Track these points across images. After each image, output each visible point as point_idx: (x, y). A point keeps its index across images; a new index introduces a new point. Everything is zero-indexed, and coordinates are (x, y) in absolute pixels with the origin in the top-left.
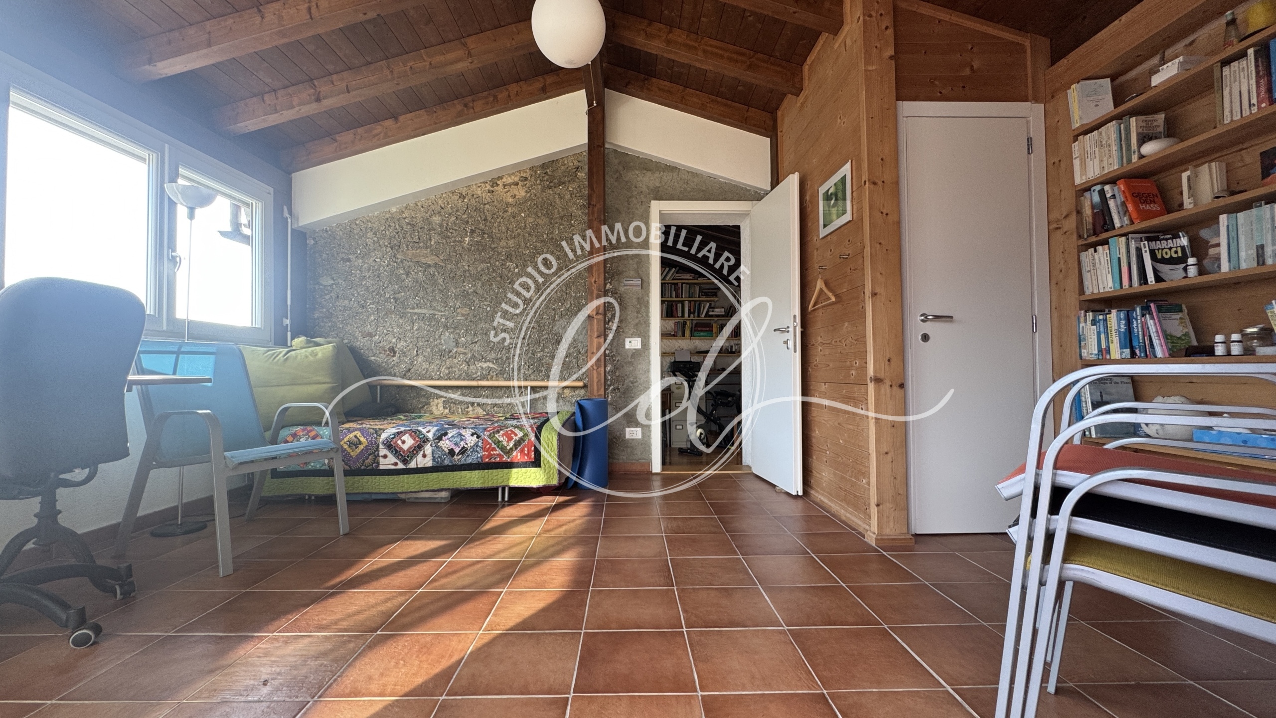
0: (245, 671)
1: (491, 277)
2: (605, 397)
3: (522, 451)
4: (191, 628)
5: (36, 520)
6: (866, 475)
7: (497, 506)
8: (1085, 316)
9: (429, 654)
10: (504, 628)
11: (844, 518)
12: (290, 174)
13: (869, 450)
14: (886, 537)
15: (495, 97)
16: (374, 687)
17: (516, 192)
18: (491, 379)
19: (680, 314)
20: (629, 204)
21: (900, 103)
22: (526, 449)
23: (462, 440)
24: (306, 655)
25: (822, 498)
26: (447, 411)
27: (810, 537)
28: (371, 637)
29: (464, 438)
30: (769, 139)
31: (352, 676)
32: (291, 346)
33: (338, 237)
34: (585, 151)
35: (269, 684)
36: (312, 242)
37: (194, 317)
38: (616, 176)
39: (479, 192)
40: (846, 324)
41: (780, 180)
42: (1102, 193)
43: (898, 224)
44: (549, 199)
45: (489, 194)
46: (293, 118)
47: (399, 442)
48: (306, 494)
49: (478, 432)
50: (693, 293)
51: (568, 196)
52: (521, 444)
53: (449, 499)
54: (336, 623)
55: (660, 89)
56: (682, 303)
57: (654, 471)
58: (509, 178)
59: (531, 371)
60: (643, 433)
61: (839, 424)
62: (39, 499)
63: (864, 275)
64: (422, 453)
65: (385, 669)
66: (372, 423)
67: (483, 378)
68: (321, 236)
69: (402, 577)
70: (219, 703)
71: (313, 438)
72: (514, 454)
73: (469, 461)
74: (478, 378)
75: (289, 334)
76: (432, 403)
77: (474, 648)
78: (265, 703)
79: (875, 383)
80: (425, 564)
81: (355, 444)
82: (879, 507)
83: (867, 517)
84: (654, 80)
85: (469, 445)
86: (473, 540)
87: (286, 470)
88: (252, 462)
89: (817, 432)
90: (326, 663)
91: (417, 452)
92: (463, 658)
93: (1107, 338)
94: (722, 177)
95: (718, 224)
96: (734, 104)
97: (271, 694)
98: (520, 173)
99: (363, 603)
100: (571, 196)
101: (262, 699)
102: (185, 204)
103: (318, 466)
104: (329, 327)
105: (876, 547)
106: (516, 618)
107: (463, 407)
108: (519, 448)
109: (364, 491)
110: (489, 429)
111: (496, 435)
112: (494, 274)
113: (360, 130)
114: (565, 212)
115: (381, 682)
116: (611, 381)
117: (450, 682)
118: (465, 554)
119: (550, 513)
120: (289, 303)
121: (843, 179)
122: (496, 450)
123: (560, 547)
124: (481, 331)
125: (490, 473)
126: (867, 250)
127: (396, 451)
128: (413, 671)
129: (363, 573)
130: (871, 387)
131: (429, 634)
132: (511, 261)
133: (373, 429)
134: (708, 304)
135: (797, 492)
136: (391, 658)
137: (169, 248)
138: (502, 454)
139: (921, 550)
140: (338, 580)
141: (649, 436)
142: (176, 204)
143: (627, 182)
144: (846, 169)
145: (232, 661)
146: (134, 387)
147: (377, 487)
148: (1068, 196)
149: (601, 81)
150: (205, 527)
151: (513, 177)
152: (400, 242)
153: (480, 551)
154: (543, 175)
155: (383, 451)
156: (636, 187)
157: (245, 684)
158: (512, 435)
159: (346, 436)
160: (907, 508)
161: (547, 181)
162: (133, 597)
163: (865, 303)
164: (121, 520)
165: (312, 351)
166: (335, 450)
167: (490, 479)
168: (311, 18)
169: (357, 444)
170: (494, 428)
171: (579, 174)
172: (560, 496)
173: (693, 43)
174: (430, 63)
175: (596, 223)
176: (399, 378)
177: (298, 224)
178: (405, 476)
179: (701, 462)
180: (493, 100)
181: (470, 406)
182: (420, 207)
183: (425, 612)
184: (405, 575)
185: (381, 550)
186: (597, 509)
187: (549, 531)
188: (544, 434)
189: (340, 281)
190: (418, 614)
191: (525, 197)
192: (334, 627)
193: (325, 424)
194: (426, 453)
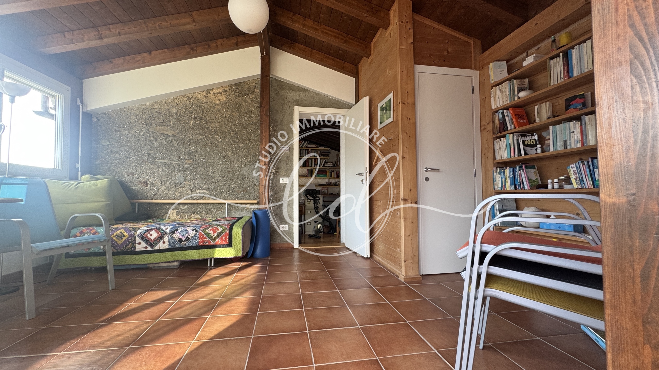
1: (205, 143)
3: (222, 239)
4: (3, 354)
6: (399, 246)
7: (207, 269)
8: (496, 170)
9: (161, 357)
10: (207, 338)
11: (389, 268)
12: (82, 80)
13: (401, 234)
14: (409, 277)
15: (209, 46)
17: (221, 98)
18: (205, 199)
19: (310, 165)
20: (282, 107)
21: (416, 65)
22: (224, 237)
23: (186, 233)
24: (82, 364)
25: (379, 259)
26: (179, 217)
27: (373, 279)
28: (125, 349)
29: (188, 232)
30: (354, 79)
32: (81, 180)
33: (113, 118)
34: (259, 78)
36: (96, 120)
38: (275, 93)
39: (199, 97)
41: (359, 99)
42: (503, 113)
43: (415, 124)
44: (239, 103)
45: (205, 98)
46: (84, 47)
47: (148, 235)
48: (88, 267)
49: (196, 229)
51: (249, 102)
52: (221, 235)
53: (179, 266)
54: (104, 343)
55: (299, 49)
57: (295, 247)
58: (217, 90)
59: (228, 195)
60: (289, 227)
63: (399, 148)
64: (162, 241)
66: (132, 225)
67: (200, 198)
68: (102, 117)
69: (146, 313)
71: (94, 234)
72: (217, 240)
73: (191, 244)
74: (198, 199)
75: (79, 173)
76: (169, 213)
77: (189, 351)
79: (404, 202)
80: (162, 304)
81: (120, 237)
82: (405, 262)
83: (400, 267)
84: (297, 44)
85: (191, 236)
86: (192, 289)
87: (75, 253)
88: (53, 249)
90: (95, 368)
91: (159, 240)
92: (182, 357)
93: (505, 180)
94: (331, 96)
96: (337, 60)
98: (223, 88)
99: (121, 330)
100: (251, 102)
102: (8, 94)
103: (96, 250)
104: (106, 169)
105: (404, 282)
106: (215, 332)
107: (188, 215)
108: (220, 237)
109: (126, 264)
110: (203, 227)
111: (207, 230)
112: (207, 142)
113: (127, 58)
114: (248, 110)
118: (187, 297)
119: (237, 272)
120: (80, 155)
121: (390, 101)
122: (207, 239)
123: (242, 290)
124: (199, 173)
125: (203, 251)
126: (400, 136)
127: (147, 240)
128: (151, 368)
129: (124, 311)
130: (402, 204)
131: (162, 345)
132: (217, 135)
133: (133, 228)
134: (324, 161)
135: (367, 256)
136: (137, 361)
138: (210, 240)
139: (425, 283)
140: (106, 317)
143: (282, 96)
144: (391, 96)
147: (134, 261)
148: (489, 114)
149: (268, 42)
150: (18, 289)
151: (219, 90)
152: (151, 122)
153: (196, 295)
154: (236, 90)
155: (138, 240)
156: (286, 99)
158: (216, 230)
159: (115, 232)
160: (418, 262)
161: (238, 92)
165: (94, 183)
166: (107, 241)
167: (203, 254)
169: (122, 237)
170: (206, 226)
171: (256, 90)
172: (243, 262)
173: (317, 27)
174: (171, 24)
175: (264, 117)
176: (150, 199)
177: (86, 108)
178: (152, 254)
179: (320, 242)
180: (208, 47)
181: (192, 214)
182: (164, 103)
183: (160, 332)
184: (149, 311)
185: (135, 298)
186: (263, 268)
187: (236, 282)
188: (234, 229)
189: (114, 143)
190: (155, 334)
191: (225, 100)
192: (103, 345)
193: (101, 225)
194: (165, 241)
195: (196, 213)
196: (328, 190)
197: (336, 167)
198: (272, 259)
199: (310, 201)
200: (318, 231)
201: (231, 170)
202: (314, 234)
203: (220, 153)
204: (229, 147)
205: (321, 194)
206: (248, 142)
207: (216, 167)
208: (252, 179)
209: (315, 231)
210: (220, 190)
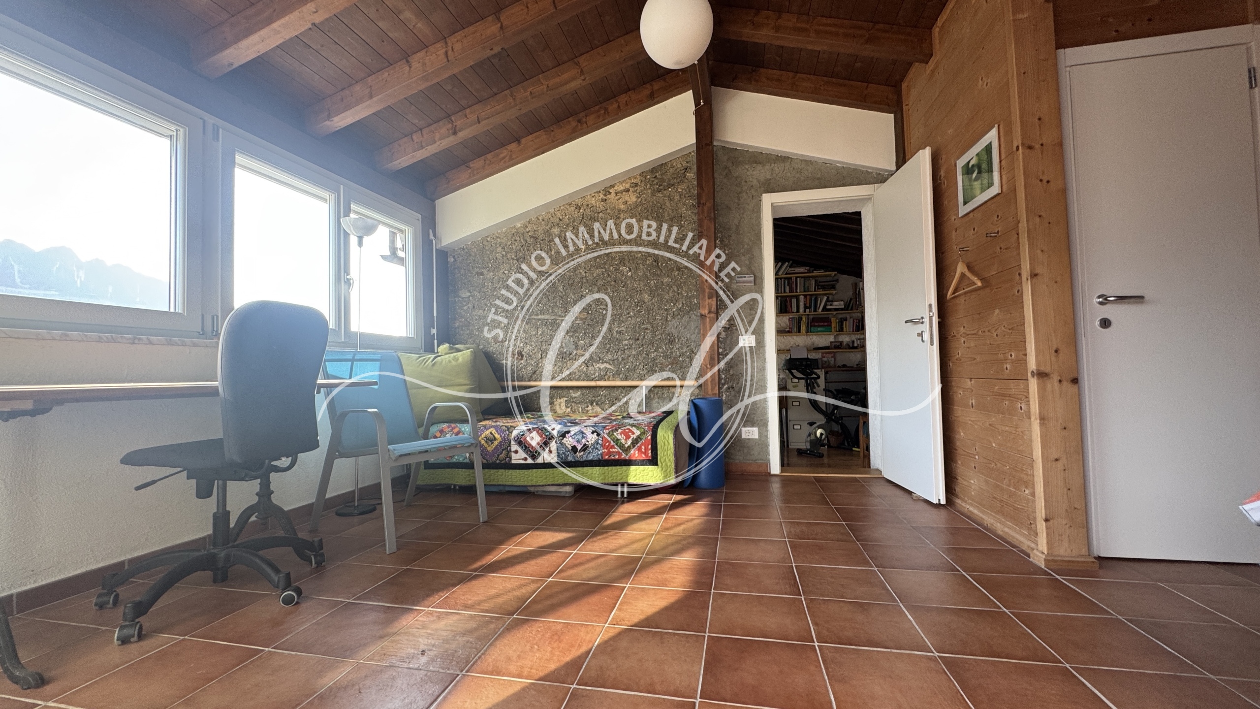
0: (407, 640)
1: (606, 282)
2: (719, 396)
3: (639, 449)
4: (365, 597)
5: (257, 498)
6: (1029, 484)
7: (616, 502)
9: (560, 642)
10: (629, 624)
11: (1000, 533)
12: (434, 201)
13: (1032, 455)
14: (1059, 558)
15: (606, 110)
16: (512, 668)
17: (627, 198)
18: (608, 379)
19: (795, 309)
20: (739, 200)
21: (1061, 51)
22: (643, 447)
23: (583, 437)
24: (455, 631)
25: (971, 509)
26: (569, 410)
27: (956, 551)
28: (509, 619)
29: (585, 435)
30: (893, 115)
31: (493, 655)
32: (438, 352)
33: (473, 254)
34: (693, 152)
35: (426, 654)
36: (452, 260)
37: (362, 330)
38: (725, 174)
39: (593, 202)
40: (997, 311)
41: (907, 158)
43: (1064, 192)
44: (659, 202)
45: (602, 203)
46: (436, 151)
47: (528, 439)
48: (452, 484)
49: (598, 430)
50: (808, 287)
51: (677, 198)
52: (639, 442)
53: (573, 493)
54: (479, 603)
55: (768, 79)
56: (797, 297)
57: (772, 472)
58: (621, 186)
59: (645, 371)
60: (760, 433)
61: (990, 425)
62: (259, 480)
63: (1019, 254)
64: (548, 449)
65: (521, 652)
66: (504, 421)
67: (601, 378)
68: (459, 254)
69: (533, 566)
70: (387, 666)
71: (457, 434)
72: (632, 452)
73: (590, 458)
74: (596, 379)
75: (436, 341)
76: (555, 403)
77: (601, 641)
78: (423, 671)
79: (1038, 379)
80: (555, 554)
81: (490, 440)
82: (1048, 523)
83: (1032, 533)
84: (762, 70)
85: (590, 443)
86: (596, 534)
87: (435, 462)
88: (409, 454)
89: (962, 434)
90: (471, 640)
91: (544, 448)
92: (591, 649)
94: (839, 162)
95: (836, 212)
96: (852, 82)
97: (428, 663)
98: (631, 180)
99: (501, 587)
100: (681, 198)
101: (420, 667)
102: (355, 234)
103: (461, 459)
104: (467, 334)
105: (1046, 569)
106: (640, 615)
107: (583, 406)
108: (637, 446)
109: (499, 483)
110: (607, 427)
111: (615, 434)
112: (609, 279)
113: (489, 156)
114: (675, 213)
115: (519, 664)
116: (725, 380)
117: (579, 672)
118: (589, 547)
119: (668, 511)
120: (435, 315)
121: (988, 149)
122: (615, 448)
123: (680, 546)
125: (609, 469)
126: (1023, 226)
127: (526, 447)
128: (546, 657)
129: (500, 559)
130: (1033, 384)
131: (559, 622)
132: (624, 265)
133: (506, 426)
134: (825, 298)
135: (939, 500)
136: (527, 642)
137: (345, 272)
138: (621, 451)
139: (1107, 577)
140: (479, 564)
141: (767, 437)
142: (349, 234)
143: (736, 178)
144: (992, 136)
145: (396, 630)
146: (322, 389)
147: (510, 480)
149: (707, 80)
150: (374, 509)
151: (624, 184)
152: (524, 255)
153: (603, 545)
154: (653, 179)
155: (515, 447)
156: (746, 182)
157: (407, 652)
158: (630, 434)
159: (484, 432)
160: (1086, 526)
161: (657, 184)
162: (324, 566)
163: (1022, 286)
164: (314, 500)
165: (454, 356)
166: (475, 445)
167: (610, 475)
168: (448, 61)
169: (492, 440)
170: (613, 426)
171: (687, 174)
172: (677, 494)
173: (804, 25)
174: (548, 86)
175: (706, 222)
176: (527, 379)
177: (441, 245)
178: (534, 470)
179: (822, 465)
180: (605, 113)
181: (590, 406)
182: (541, 220)
183: (555, 601)
184: (536, 563)
185: (515, 539)
186: (715, 509)
187: (668, 529)
188: (660, 433)
189: (476, 293)
190: (549, 602)
191: (636, 201)
192: (478, 607)
193: (466, 421)
194: (552, 449)
195: (595, 403)
196: (835, 360)
197: (852, 309)
198: (731, 493)
199: (797, 381)
200: (817, 443)
201: (649, 326)
202: (809, 447)
203: (630, 296)
204: (645, 285)
205: (820, 366)
206: (676, 273)
207: (623, 322)
208: (687, 340)
209: (811, 442)
210: (632, 362)
